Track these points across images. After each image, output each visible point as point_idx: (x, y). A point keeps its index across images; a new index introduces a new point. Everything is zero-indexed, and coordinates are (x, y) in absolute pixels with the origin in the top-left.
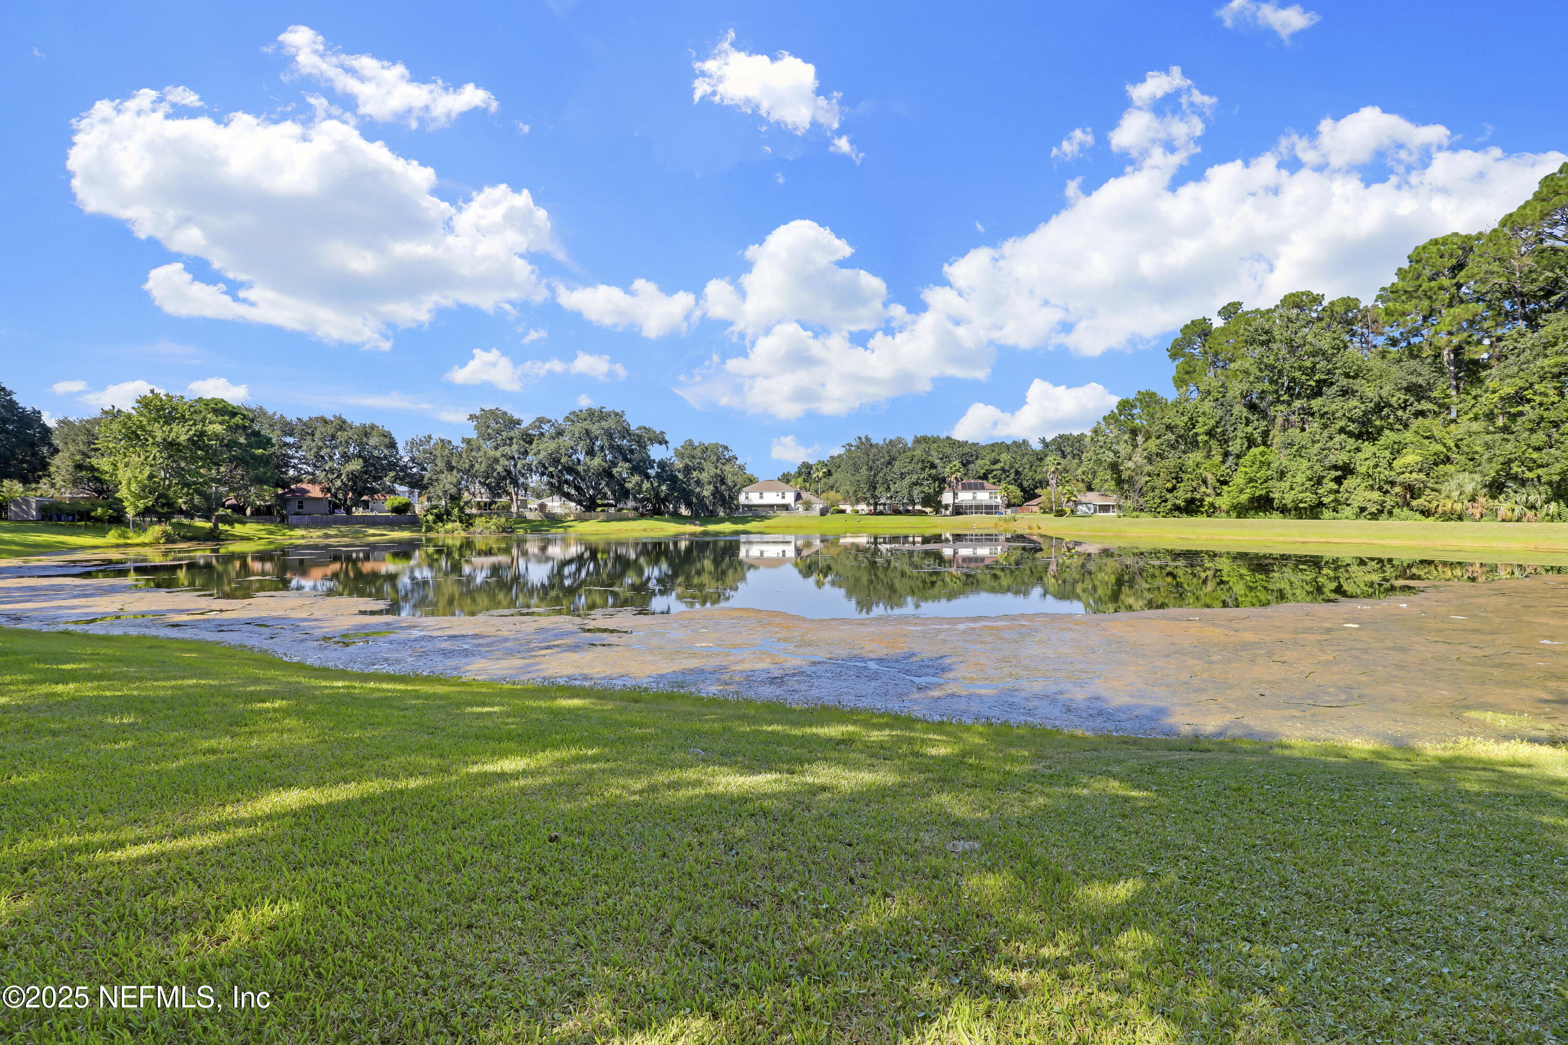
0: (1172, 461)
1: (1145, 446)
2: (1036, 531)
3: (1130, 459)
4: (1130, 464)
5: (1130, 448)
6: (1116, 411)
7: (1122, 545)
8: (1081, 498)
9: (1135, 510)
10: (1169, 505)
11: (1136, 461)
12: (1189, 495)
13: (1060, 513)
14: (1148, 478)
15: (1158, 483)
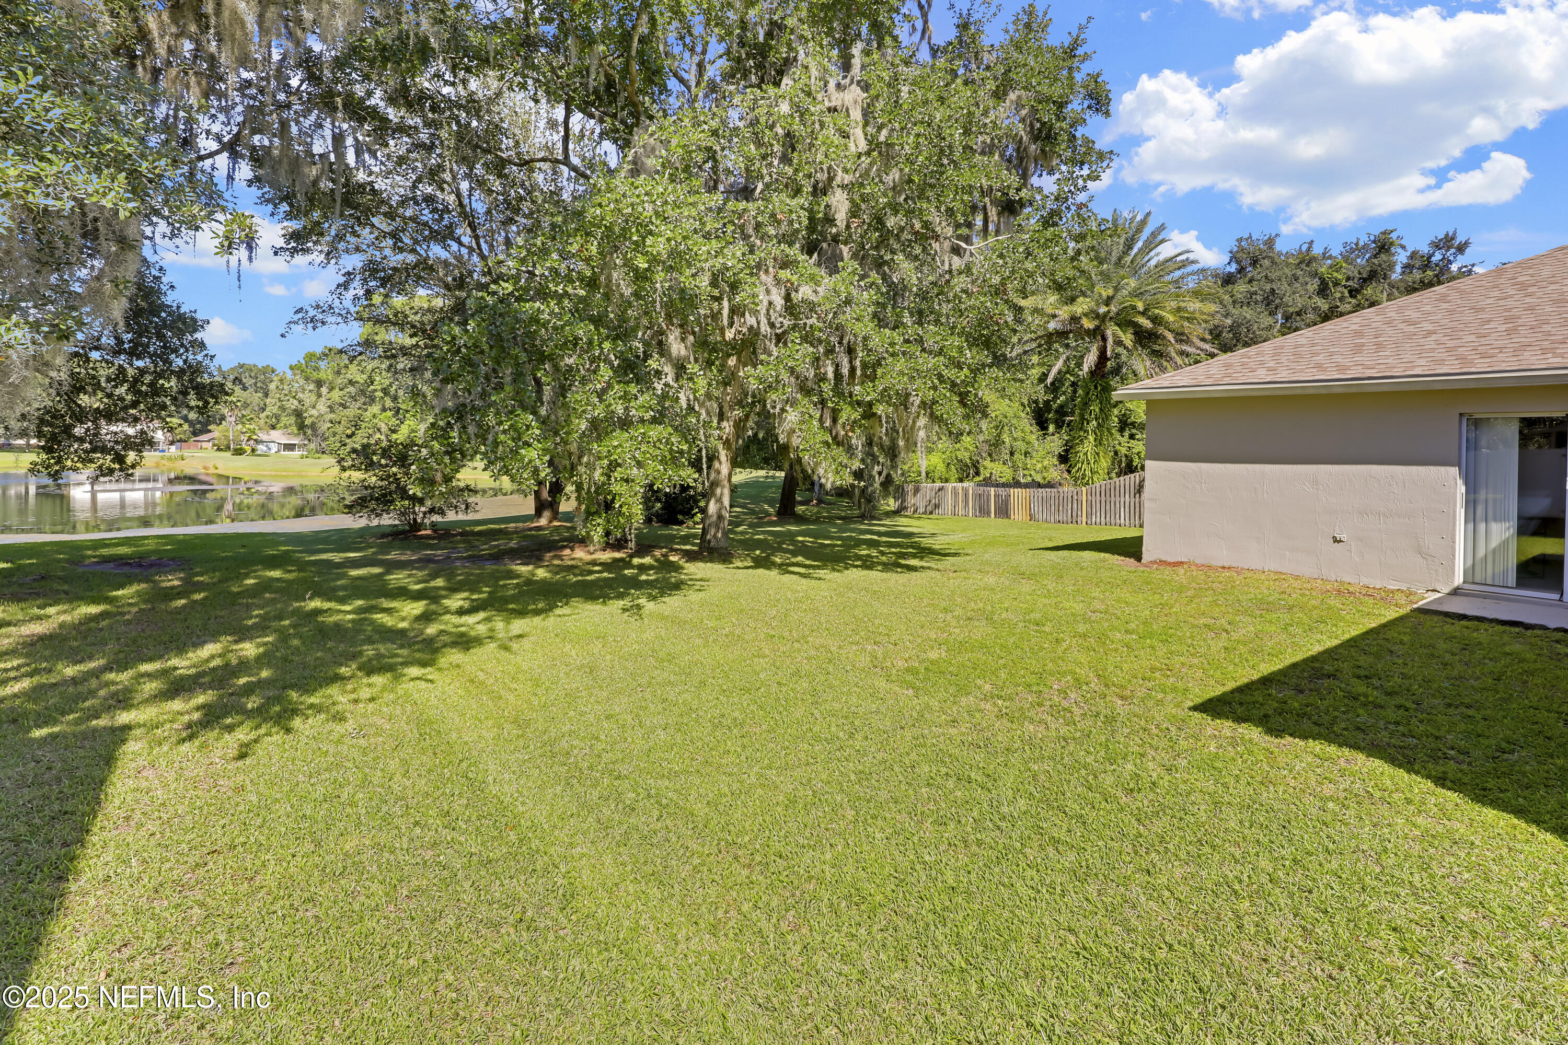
0: (352, 412)
1: (329, 396)
2: (212, 471)
3: (314, 407)
4: (314, 412)
5: (314, 398)
6: (303, 362)
7: (305, 483)
8: (263, 436)
9: (317, 452)
10: (348, 448)
11: (317, 410)
12: (365, 441)
13: (239, 452)
14: (330, 425)
15: (339, 429)
